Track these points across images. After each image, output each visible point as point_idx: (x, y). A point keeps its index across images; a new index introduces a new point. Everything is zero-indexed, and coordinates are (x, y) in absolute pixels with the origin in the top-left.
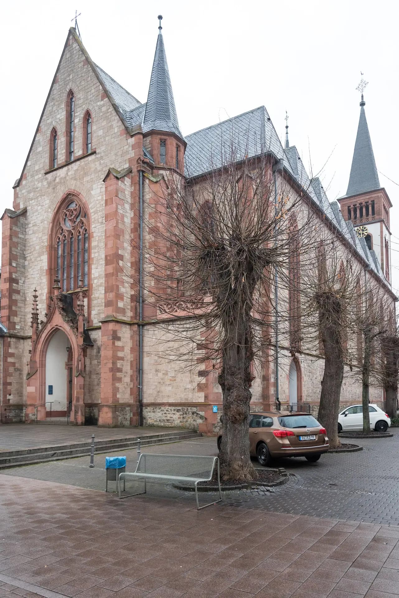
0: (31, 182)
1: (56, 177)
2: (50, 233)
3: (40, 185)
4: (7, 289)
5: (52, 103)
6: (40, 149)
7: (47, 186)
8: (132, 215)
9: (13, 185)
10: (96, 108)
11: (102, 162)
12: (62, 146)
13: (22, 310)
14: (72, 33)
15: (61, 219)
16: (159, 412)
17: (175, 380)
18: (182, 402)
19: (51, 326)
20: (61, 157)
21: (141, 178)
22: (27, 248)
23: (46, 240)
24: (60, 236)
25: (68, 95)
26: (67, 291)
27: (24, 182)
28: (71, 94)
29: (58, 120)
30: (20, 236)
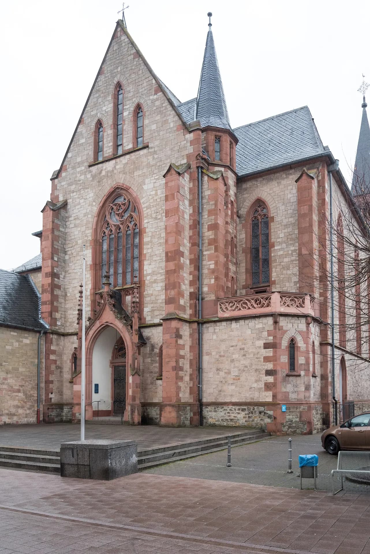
0: (73, 174)
1: (102, 170)
2: (94, 227)
3: (83, 177)
4: (49, 284)
5: (97, 95)
6: (83, 141)
7: (91, 179)
8: (191, 212)
9: (50, 177)
10: (149, 102)
11: (156, 156)
12: (109, 139)
13: (63, 305)
14: (120, 25)
15: (107, 213)
16: (221, 411)
17: (239, 379)
18: (247, 401)
19: (100, 322)
20: (108, 150)
21: (200, 174)
22: (68, 242)
23: (90, 234)
24: (106, 231)
25: (116, 88)
26: (115, 287)
27: (63, 174)
28: (119, 86)
29: (104, 112)
30: (61, 229)
